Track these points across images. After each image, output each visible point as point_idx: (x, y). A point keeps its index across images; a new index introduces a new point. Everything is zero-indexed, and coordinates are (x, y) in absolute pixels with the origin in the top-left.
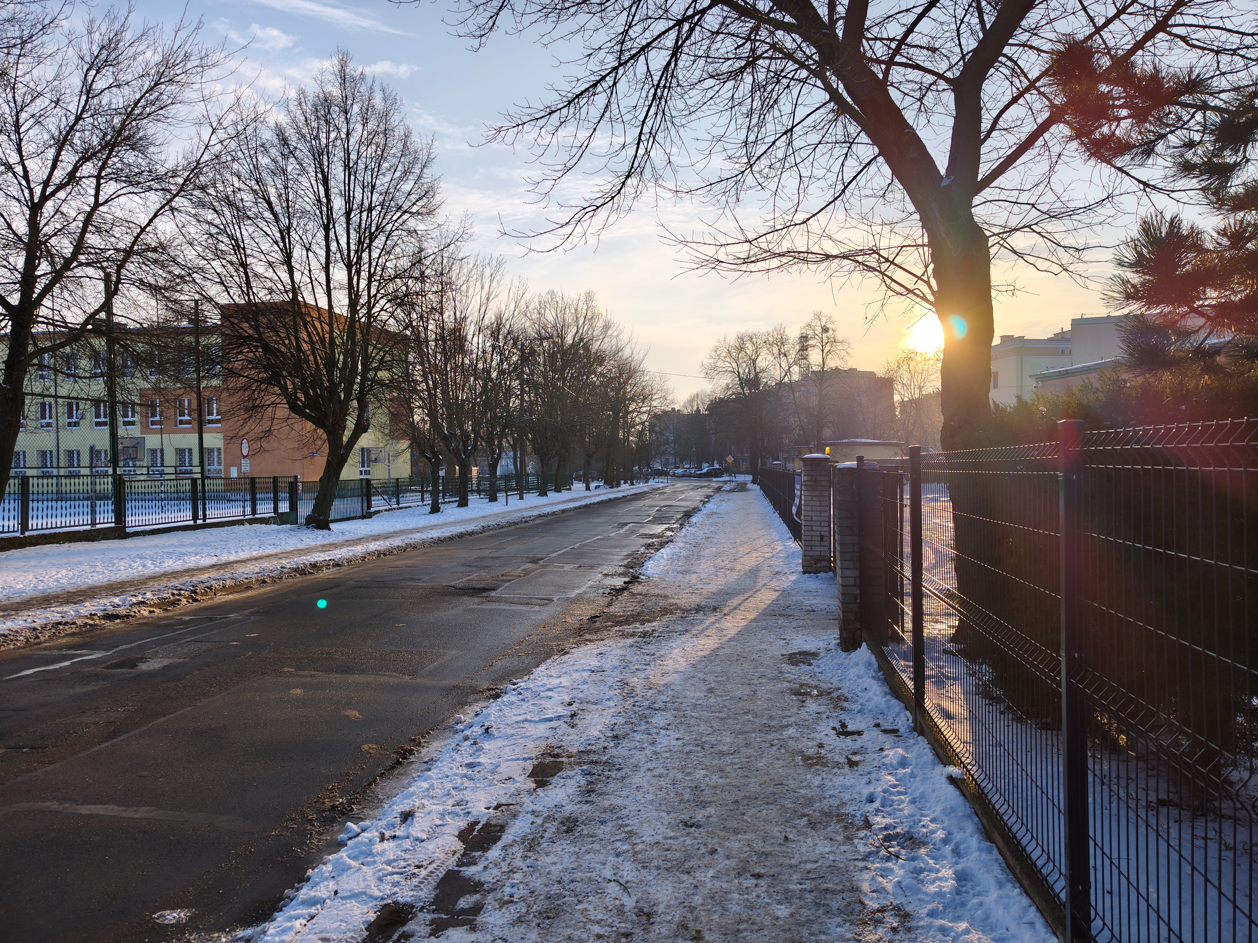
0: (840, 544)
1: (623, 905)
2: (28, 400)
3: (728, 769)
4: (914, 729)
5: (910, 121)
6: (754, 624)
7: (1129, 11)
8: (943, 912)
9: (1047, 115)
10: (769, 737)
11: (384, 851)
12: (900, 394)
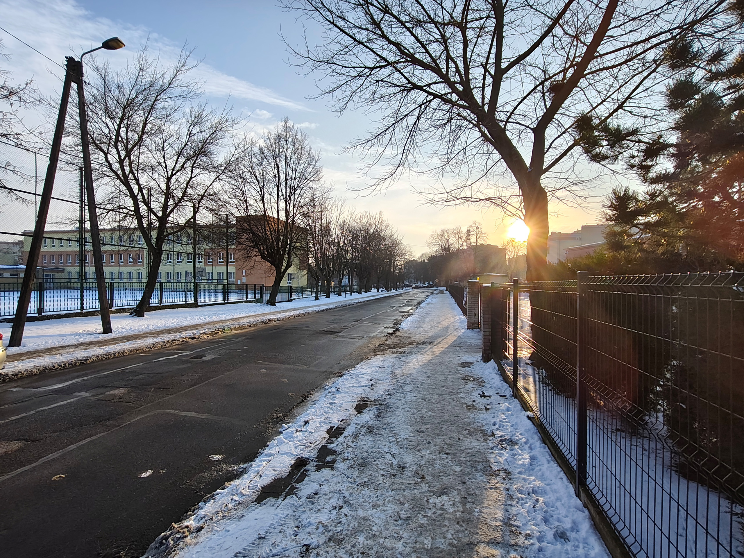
0: (483, 318)
1: (392, 463)
2: (164, 253)
3: (436, 409)
4: (513, 396)
5: (515, 145)
6: (447, 350)
7: (607, 100)
8: (524, 472)
9: (573, 142)
10: (452, 397)
11: (298, 436)
12: (508, 255)
